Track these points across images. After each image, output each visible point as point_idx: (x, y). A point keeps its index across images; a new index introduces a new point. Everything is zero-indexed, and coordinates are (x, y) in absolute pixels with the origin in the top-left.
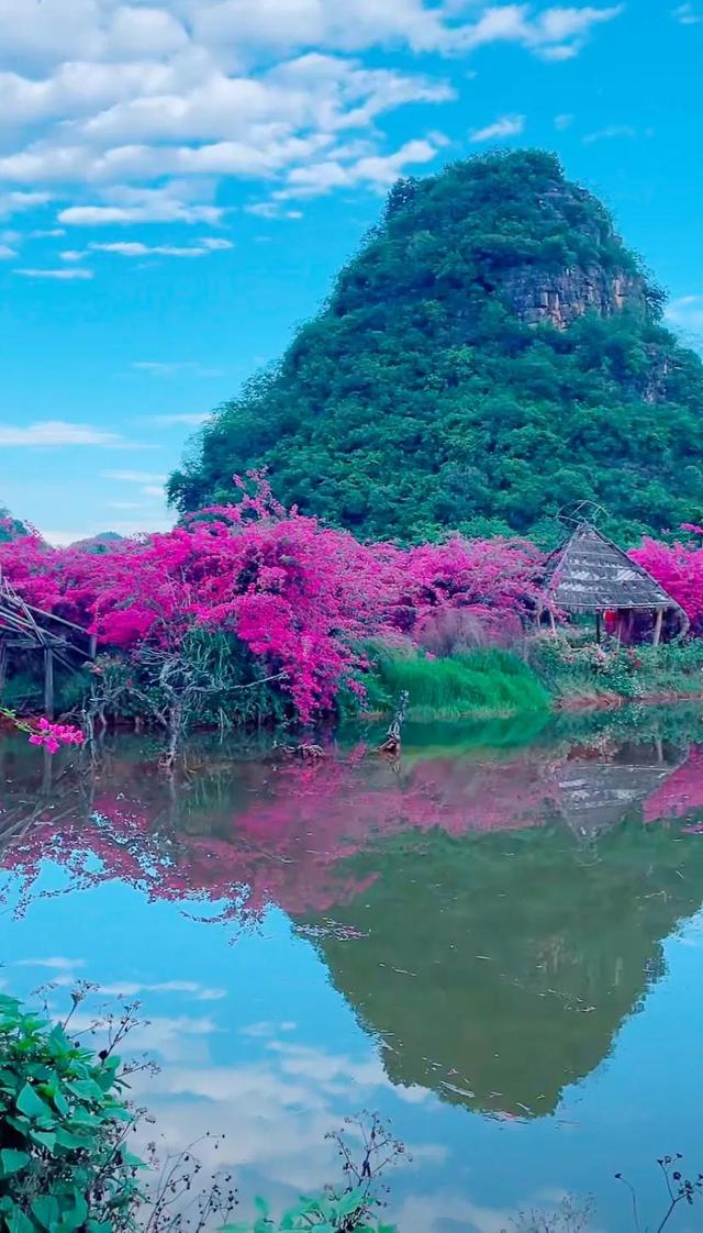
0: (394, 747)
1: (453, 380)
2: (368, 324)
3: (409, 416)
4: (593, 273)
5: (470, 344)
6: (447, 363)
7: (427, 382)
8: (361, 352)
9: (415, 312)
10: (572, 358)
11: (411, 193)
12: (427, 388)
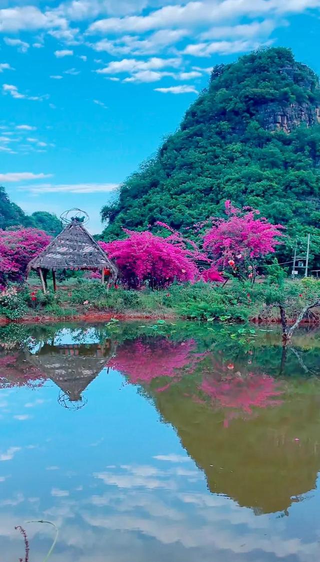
1: (232, 159)
2: (196, 134)
3: (209, 177)
4: (305, 105)
5: (242, 142)
6: (229, 152)
7: (220, 161)
8: (190, 147)
9: (217, 127)
10: (290, 147)
11: (221, 71)
12: (219, 163)
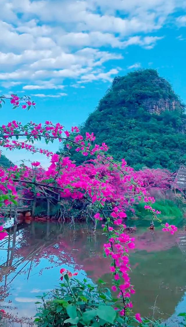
0: (153, 228)
1: (130, 128)
2: (108, 113)
3: (119, 137)
4: (167, 100)
5: (135, 118)
6: (129, 123)
7: (124, 128)
8: (106, 120)
9: (120, 110)
10: (162, 122)
11: (119, 80)
12: (123, 129)
